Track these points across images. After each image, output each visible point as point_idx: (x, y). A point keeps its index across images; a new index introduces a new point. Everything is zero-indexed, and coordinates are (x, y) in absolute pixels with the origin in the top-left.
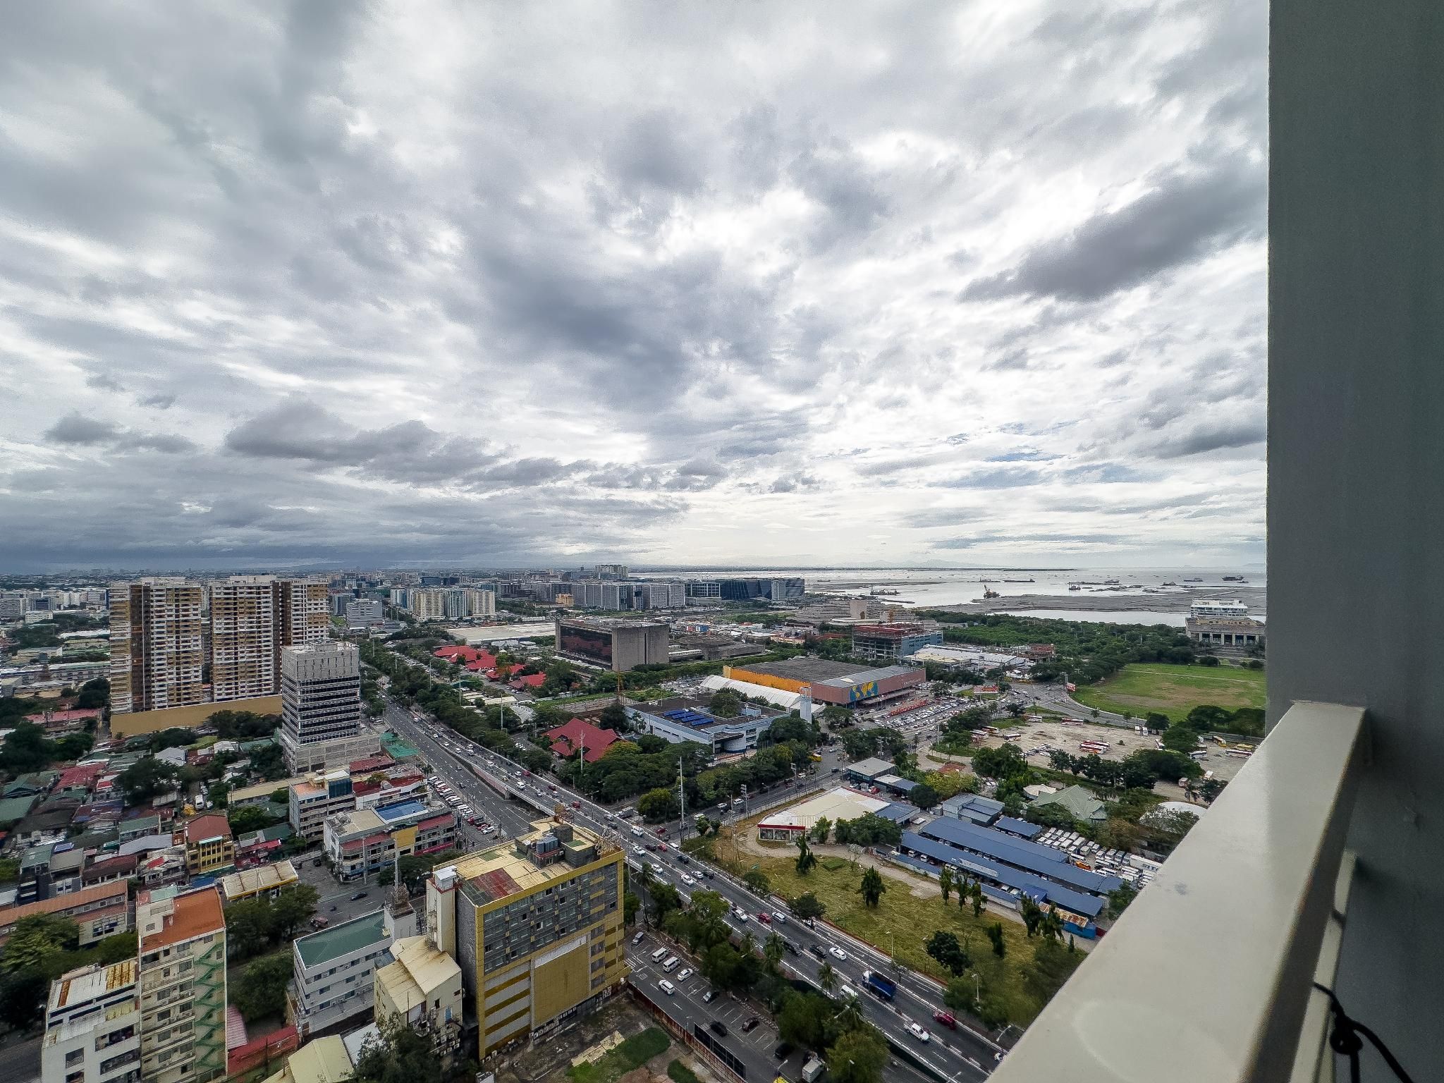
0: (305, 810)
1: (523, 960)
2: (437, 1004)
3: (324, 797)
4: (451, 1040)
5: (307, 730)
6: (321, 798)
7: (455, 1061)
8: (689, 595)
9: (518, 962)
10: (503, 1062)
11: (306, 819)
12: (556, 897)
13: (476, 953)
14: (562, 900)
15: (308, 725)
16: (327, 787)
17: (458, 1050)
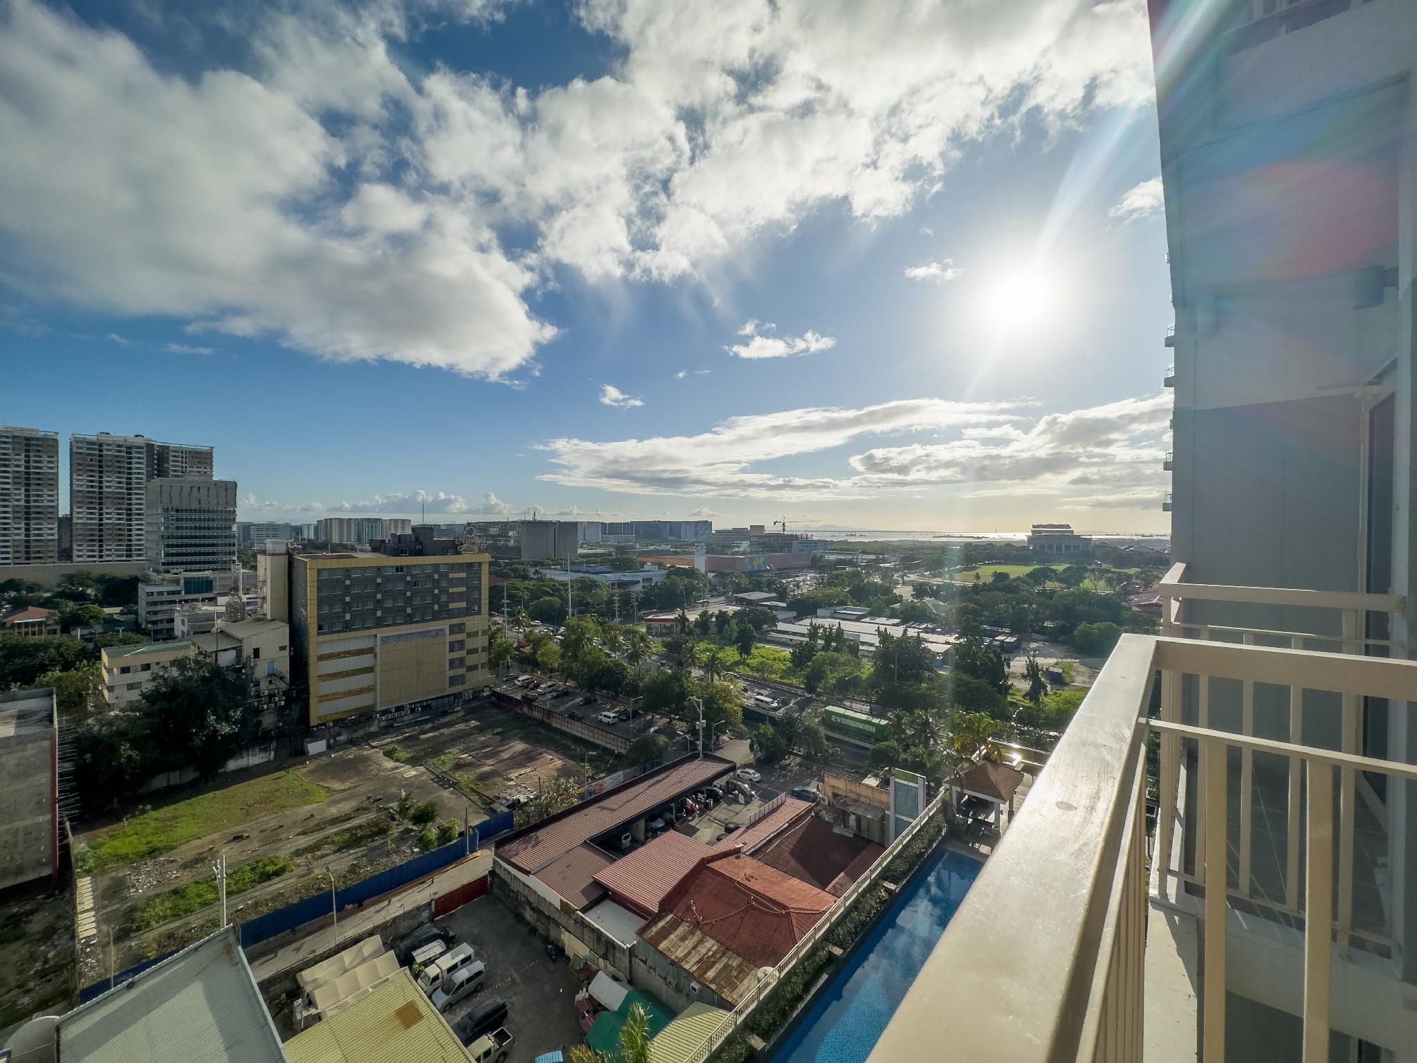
0: (155, 603)
1: (367, 632)
2: (256, 652)
3: (179, 592)
4: (274, 695)
5: (170, 559)
6: (173, 593)
7: (279, 721)
8: (605, 533)
9: (361, 633)
10: (340, 734)
11: (155, 613)
12: (409, 578)
13: (310, 613)
14: (416, 584)
15: (173, 555)
16: (182, 582)
17: (283, 708)
